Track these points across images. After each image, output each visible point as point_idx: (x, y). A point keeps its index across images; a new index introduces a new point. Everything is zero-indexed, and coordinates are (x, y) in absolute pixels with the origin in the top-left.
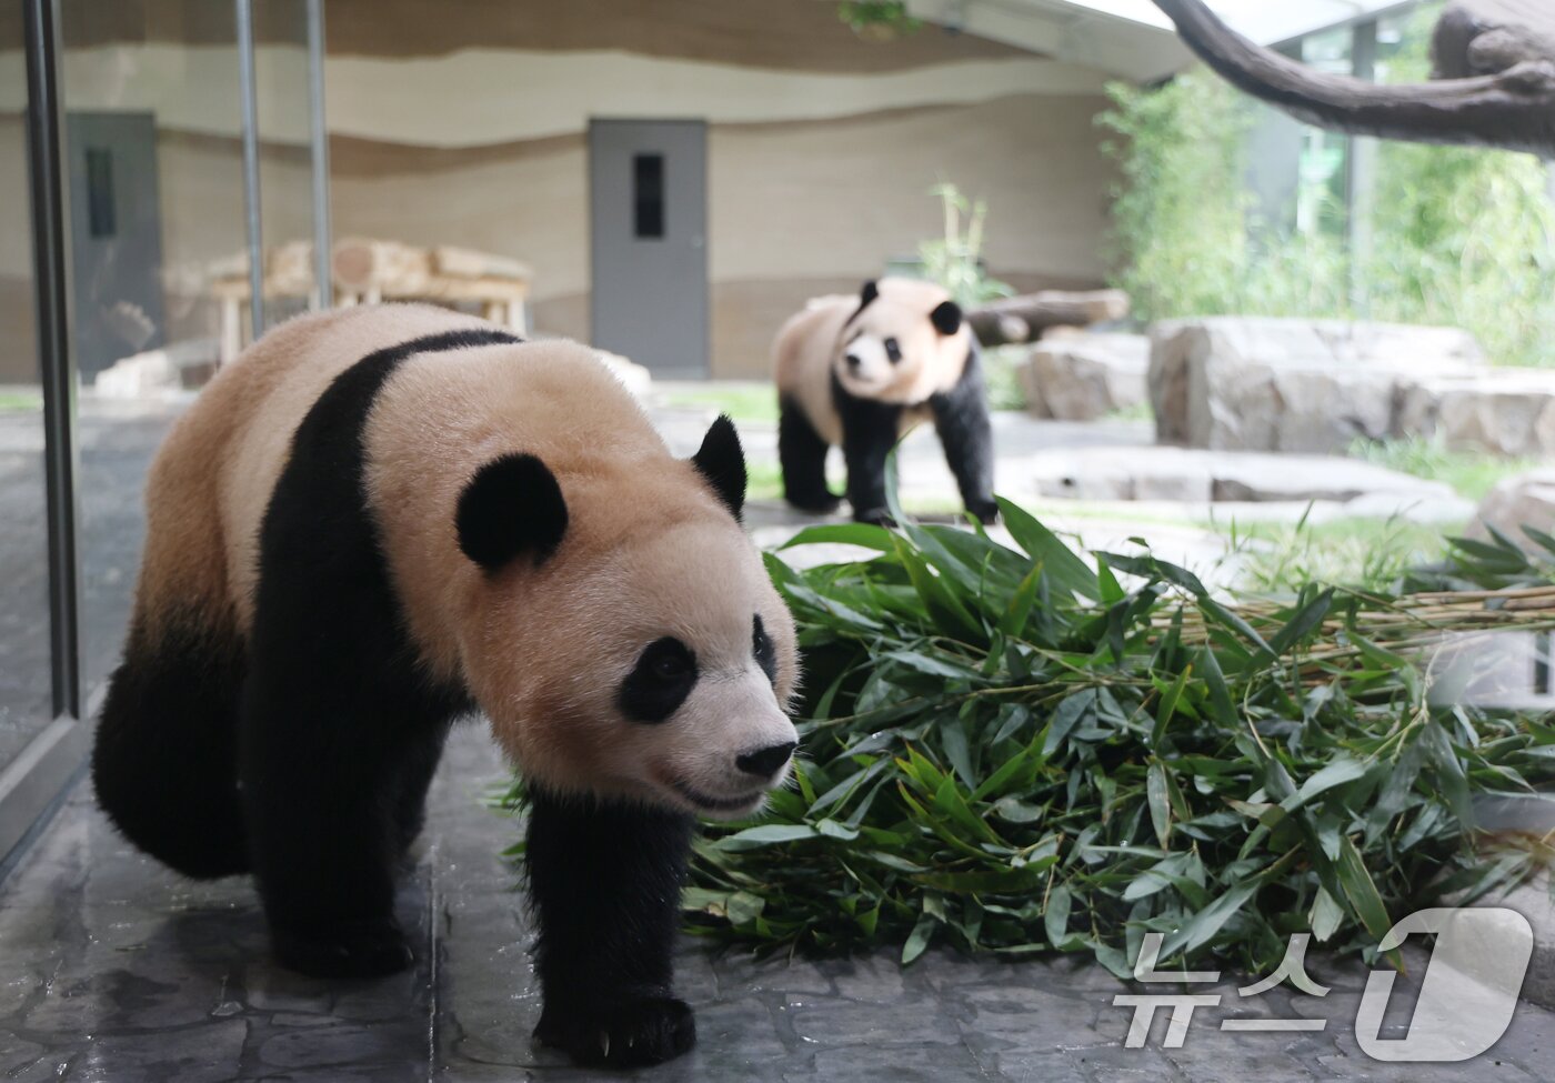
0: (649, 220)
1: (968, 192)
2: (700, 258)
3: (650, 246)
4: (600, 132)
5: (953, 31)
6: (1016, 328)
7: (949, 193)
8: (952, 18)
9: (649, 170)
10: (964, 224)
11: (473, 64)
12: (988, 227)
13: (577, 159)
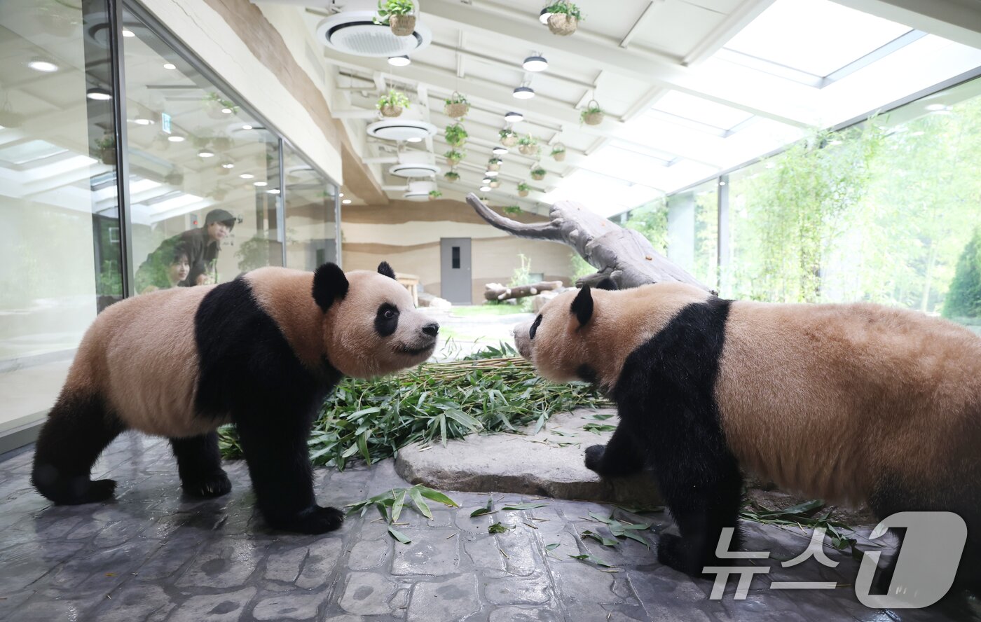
0: (456, 263)
1: (527, 255)
2: (470, 273)
3: (456, 270)
4: (443, 241)
5: (534, 214)
6: (534, 291)
7: (522, 255)
8: (534, 211)
9: (456, 251)
10: (526, 264)
11: (411, 225)
12: (532, 264)
13: (438, 248)
